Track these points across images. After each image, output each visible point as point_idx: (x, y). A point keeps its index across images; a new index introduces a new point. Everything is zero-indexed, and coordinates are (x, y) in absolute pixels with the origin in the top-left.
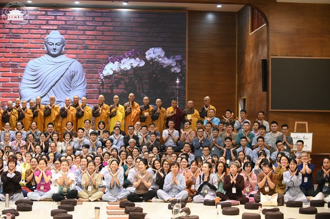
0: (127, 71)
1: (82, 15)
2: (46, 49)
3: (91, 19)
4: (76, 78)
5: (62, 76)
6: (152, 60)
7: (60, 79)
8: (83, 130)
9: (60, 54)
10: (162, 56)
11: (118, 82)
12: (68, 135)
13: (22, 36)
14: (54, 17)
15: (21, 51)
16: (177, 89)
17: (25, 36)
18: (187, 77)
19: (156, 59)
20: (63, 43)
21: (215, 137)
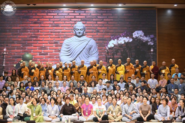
0: (122, 44)
1: (95, 12)
2: (74, 33)
3: (100, 14)
4: (92, 49)
5: (84, 48)
6: (137, 38)
7: (83, 50)
8: (102, 80)
9: (83, 35)
10: (143, 35)
11: (117, 51)
12: (93, 83)
13: (60, 25)
14: (79, 14)
15: (60, 34)
16: (152, 55)
17: (62, 25)
18: (157, 48)
19: (139, 37)
20: (84, 29)
21: (181, 83)
